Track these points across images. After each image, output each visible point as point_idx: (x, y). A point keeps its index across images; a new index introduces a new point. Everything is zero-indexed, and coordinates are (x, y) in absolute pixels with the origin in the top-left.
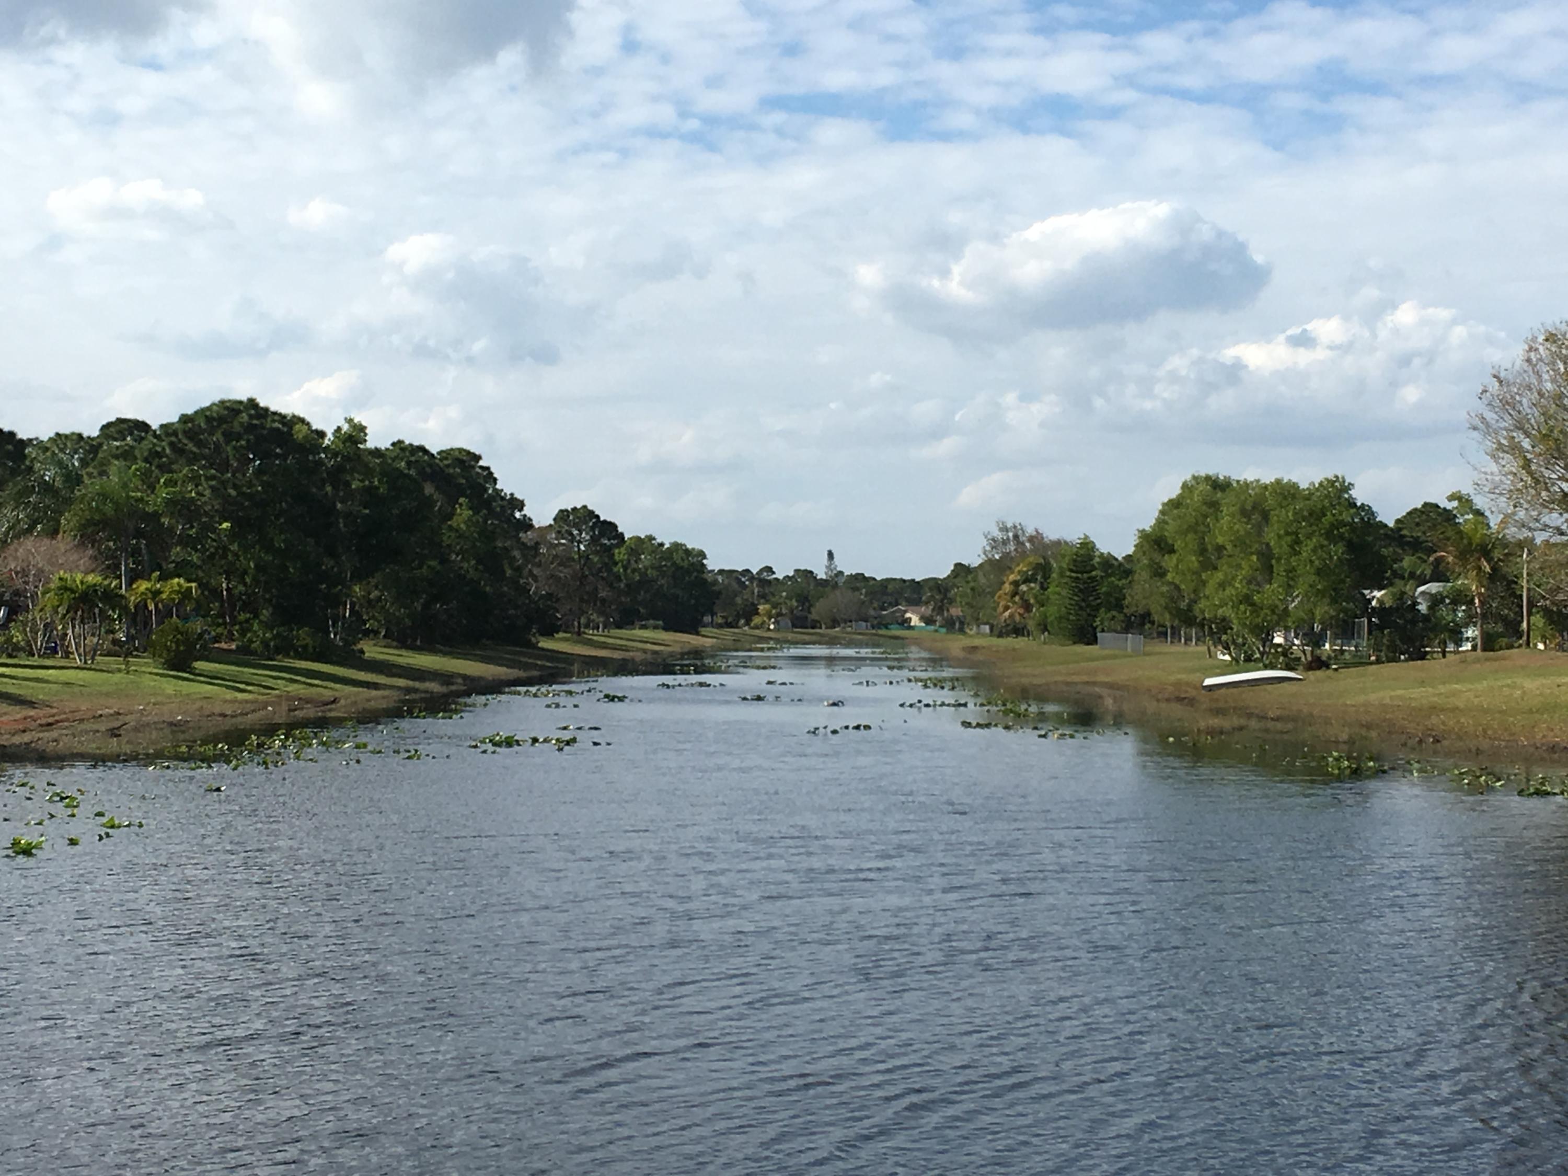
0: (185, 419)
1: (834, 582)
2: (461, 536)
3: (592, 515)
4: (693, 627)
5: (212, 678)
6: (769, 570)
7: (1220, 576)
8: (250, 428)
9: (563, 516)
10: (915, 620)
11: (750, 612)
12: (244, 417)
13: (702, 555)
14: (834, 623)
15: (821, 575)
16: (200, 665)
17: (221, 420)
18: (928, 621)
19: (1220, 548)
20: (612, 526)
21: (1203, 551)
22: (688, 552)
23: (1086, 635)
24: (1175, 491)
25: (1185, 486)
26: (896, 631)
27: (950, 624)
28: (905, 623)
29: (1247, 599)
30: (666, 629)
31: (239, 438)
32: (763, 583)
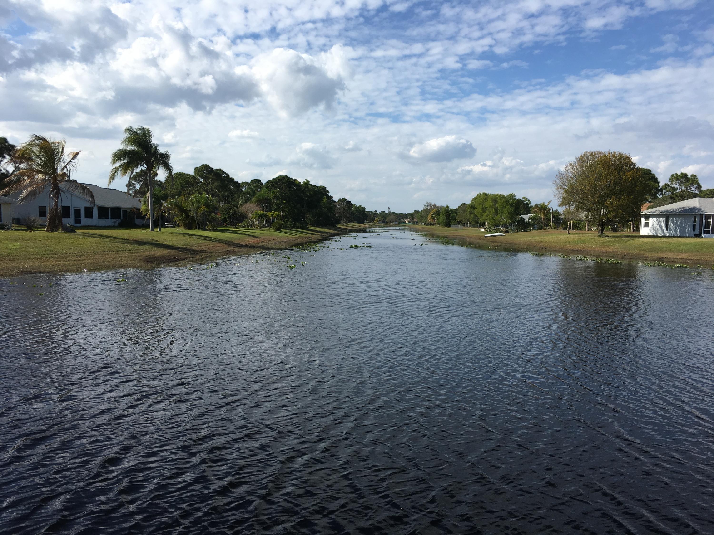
0: (273, 179)
1: (390, 214)
2: (324, 204)
3: (346, 199)
4: (363, 223)
5: (285, 232)
6: (376, 211)
7: (486, 214)
8: (287, 181)
9: (340, 200)
10: (407, 222)
11: (374, 220)
12: (286, 179)
13: (365, 208)
14: (390, 222)
15: (387, 212)
16: (282, 230)
17: (281, 180)
18: (409, 222)
19: (486, 208)
20: (350, 202)
21: (482, 209)
22: (362, 207)
23: (449, 225)
24: (476, 196)
25: (478, 195)
26: (403, 224)
27: (414, 223)
28: (405, 222)
29: (493, 219)
30: (358, 223)
31: (285, 183)
32: (375, 214)
